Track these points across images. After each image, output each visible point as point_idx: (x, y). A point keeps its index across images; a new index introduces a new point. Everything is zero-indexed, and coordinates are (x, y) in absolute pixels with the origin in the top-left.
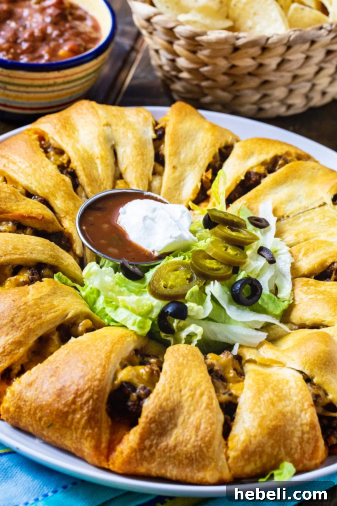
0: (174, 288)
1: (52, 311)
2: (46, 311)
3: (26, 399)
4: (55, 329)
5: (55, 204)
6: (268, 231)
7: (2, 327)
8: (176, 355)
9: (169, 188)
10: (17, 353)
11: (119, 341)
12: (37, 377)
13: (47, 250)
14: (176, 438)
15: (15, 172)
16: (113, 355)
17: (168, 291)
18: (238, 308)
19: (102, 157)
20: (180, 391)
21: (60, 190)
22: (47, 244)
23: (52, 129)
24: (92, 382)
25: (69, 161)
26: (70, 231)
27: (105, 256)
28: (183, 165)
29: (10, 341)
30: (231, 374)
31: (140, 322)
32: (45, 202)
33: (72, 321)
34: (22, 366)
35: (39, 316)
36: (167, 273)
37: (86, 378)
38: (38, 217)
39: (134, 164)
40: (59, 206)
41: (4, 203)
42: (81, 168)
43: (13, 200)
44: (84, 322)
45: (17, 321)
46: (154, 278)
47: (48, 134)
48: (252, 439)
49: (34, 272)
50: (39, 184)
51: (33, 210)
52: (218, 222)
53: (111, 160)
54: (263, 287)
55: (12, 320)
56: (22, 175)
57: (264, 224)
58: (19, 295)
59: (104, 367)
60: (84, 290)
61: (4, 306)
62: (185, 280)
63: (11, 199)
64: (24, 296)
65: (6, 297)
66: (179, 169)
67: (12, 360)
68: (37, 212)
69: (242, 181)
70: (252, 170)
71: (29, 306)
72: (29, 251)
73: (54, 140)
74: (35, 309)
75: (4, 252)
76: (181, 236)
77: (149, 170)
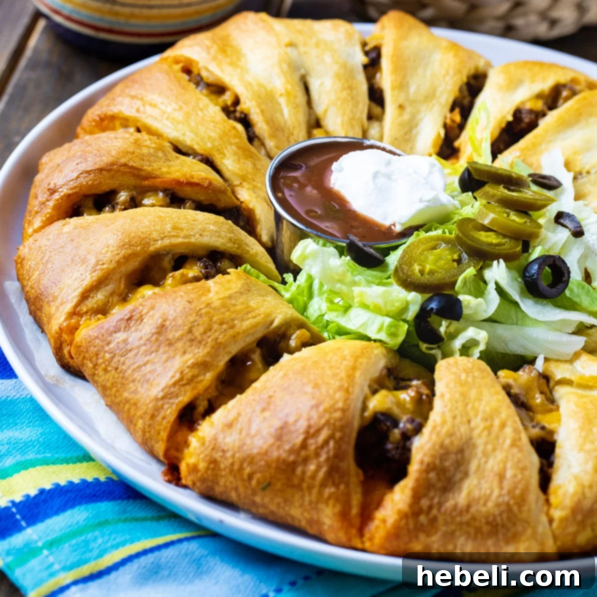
0: (436, 274)
1: (250, 315)
2: (240, 315)
3: (226, 448)
4: (255, 345)
5: (224, 165)
6: (562, 193)
7: (176, 342)
8: (454, 370)
9: (396, 139)
10: (202, 381)
11: (362, 353)
12: (239, 415)
13: (224, 231)
14: (469, 494)
15: (156, 119)
16: (358, 374)
17: (426, 278)
18: (536, 303)
19: (288, 94)
20: (469, 422)
21: (231, 144)
22: (222, 223)
23: (204, 55)
24: (331, 413)
25: (237, 102)
26: (251, 206)
27: (319, 233)
28: (413, 102)
29: (190, 363)
30: (538, 399)
31: (390, 326)
32: (208, 161)
33: (280, 332)
34: (209, 401)
35: (231, 323)
36: (421, 253)
37: (321, 408)
38: (203, 184)
39: (339, 102)
40: (230, 167)
41: (148, 163)
42: (258, 110)
43: (161, 158)
44: (298, 332)
45: (198, 332)
46: (403, 262)
47: (197, 63)
48: (587, 491)
49: (207, 264)
50: (196, 134)
51: (194, 173)
52: (486, 180)
53: (301, 98)
54: (571, 269)
55: (190, 331)
56: (168, 123)
57: (555, 183)
58: (196, 293)
59: (347, 391)
60: (287, 291)
61: (175, 310)
62: (451, 262)
63: (157, 157)
64: (203, 294)
65: (177, 297)
66: (409, 109)
67: (195, 392)
68: (199, 175)
69: (509, 124)
70: (522, 107)
71: (215, 309)
72: (198, 232)
73: (207, 70)
74: (223, 313)
75: (161, 234)
76: (436, 199)
77: (362, 113)
